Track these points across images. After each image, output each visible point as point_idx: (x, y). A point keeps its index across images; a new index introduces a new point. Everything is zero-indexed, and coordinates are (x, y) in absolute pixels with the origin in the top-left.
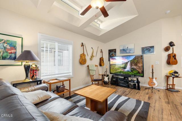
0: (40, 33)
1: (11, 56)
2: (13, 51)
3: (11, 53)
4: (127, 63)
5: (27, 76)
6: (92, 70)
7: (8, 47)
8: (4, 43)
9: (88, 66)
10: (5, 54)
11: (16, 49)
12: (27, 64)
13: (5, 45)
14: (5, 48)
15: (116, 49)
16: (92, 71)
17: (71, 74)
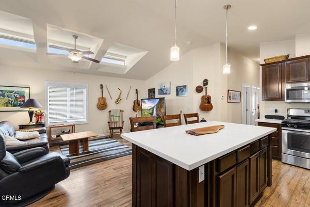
0: (46, 81)
1: (20, 104)
2: (22, 99)
3: (21, 101)
4: (153, 108)
5: (31, 120)
6: (113, 116)
7: (18, 96)
8: (15, 93)
9: (110, 111)
10: (16, 103)
11: (24, 98)
12: (30, 110)
13: (16, 95)
14: (16, 97)
15: (154, 89)
16: (115, 117)
17: (86, 120)
